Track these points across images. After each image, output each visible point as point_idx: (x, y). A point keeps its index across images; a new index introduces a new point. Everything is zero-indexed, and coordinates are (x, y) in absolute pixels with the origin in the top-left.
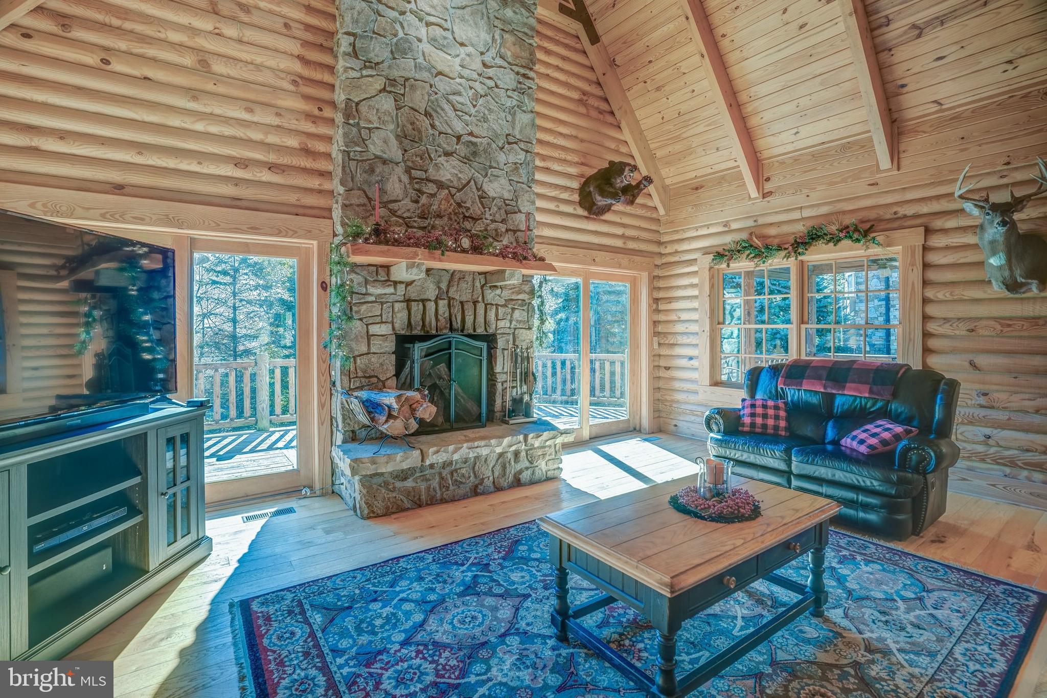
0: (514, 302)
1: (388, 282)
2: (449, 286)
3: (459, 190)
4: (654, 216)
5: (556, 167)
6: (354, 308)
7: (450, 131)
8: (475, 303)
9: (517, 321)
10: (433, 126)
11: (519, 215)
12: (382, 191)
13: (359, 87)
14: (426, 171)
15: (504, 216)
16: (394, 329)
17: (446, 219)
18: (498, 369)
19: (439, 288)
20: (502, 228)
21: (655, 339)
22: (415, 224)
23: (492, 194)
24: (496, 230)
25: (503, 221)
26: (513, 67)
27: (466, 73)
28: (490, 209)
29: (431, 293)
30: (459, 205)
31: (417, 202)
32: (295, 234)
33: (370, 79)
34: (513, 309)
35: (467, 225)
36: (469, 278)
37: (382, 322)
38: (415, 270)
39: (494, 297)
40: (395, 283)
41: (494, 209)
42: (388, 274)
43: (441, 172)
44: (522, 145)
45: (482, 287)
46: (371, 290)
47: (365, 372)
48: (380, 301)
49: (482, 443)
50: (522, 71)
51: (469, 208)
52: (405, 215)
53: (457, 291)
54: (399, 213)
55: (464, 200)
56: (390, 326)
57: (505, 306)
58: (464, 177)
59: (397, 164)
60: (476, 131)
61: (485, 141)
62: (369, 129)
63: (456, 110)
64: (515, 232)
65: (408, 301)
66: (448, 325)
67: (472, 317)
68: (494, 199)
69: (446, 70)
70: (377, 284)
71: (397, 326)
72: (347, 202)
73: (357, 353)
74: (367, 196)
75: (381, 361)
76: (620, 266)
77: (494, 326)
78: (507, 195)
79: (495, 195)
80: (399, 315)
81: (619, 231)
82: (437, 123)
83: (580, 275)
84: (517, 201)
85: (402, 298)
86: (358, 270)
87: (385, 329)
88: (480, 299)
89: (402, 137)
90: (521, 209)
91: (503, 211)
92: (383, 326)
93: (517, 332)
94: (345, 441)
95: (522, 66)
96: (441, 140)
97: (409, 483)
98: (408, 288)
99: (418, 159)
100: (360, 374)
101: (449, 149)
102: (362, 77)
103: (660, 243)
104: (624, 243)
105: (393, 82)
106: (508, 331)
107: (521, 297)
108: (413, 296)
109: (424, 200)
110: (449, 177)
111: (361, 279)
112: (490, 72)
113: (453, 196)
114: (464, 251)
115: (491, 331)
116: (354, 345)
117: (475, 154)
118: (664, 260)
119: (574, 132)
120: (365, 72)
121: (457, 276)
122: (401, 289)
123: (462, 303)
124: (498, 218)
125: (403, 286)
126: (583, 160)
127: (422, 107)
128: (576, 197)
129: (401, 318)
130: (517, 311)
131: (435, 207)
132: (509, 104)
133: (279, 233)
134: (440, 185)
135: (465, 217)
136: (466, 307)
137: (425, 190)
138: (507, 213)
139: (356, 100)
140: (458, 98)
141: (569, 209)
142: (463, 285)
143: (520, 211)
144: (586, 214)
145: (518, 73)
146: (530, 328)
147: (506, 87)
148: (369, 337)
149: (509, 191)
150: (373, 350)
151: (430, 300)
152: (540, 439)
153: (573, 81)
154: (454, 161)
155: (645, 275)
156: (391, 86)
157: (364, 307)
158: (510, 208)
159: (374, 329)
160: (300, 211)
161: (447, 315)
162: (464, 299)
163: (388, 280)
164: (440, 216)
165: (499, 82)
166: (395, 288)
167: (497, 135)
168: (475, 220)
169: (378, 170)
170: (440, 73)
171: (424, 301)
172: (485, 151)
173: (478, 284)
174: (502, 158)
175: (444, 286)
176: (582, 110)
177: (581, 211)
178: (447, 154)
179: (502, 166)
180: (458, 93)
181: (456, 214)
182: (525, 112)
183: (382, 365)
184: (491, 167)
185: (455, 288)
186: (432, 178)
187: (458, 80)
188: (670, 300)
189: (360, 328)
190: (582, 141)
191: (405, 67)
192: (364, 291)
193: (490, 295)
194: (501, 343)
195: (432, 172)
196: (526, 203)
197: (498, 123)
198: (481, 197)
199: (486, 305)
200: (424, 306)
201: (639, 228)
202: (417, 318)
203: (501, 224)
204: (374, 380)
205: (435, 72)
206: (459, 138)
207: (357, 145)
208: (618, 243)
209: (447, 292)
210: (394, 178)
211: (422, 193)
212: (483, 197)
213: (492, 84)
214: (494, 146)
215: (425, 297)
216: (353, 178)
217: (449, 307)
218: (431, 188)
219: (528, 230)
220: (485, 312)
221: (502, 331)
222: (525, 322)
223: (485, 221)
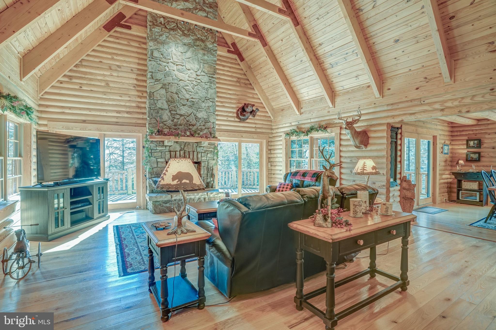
0: (208, 151)
1: (163, 146)
2: (184, 147)
3: (188, 116)
4: (269, 119)
5: (227, 105)
6: (152, 154)
7: (184, 98)
8: (193, 152)
9: (209, 157)
10: (178, 97)
11: (210, 123)
12: (161, 118)
13: (154, 88)
14: (176, 111)
15: (204, 124)
16: (165, 160)
17: (183, 126)
18: (202, 173)
19: (181, 147)
20: (204, 128)
21: (269, 164)
22: (172, 128)
23: (199, 117)
24: (201, 128)
25: (204, 125)
26: (208, 75)
27: (190, 79)
28: (199, 122)
29: (178, 149)
30: (188, 121)
31: (173, 121)
32: (135, 132)
33: (157, 85)
34: (207, 154)
35: (191, 127)
36: (192, 144)
37: (161, 158)
38: (170, 143)
40: (166, 146)
41: (200, 122)
42: (163, 143)
43: (181, 111)
44: (211, 100)
45: (196, 147)
46: (158, 148)
47: (156, 173)
48: (161, 152)
50: (211, 76)
51: (191, 122)
52: (169, 125)
54: (167, 125)
55: (189, 119)
56: (164, 159)
57: (205, 152)
58: (189, 112)
59: (166, 110)
60: (194, 97)
61: (197, 100)
62: (157, 100)
63: (186, 91)
64: (208, 129)
65: (170, 151)
67: (192, 156)
68: (200, 118)
69: (183, 79)
70: (159, 147)
72: (150, 123)
73: (153, 167)
74: (156, 120)
76: (253, 138)
77: (200, 159)
78: (205, 117)
80: (167, 156)
81: (254, 126)
82: (180, 96)
83: (237, 142)
84: (209, 119)
85: (168, 151)
86: (153, 143)
88: (195, 150)
89: (168, 101)
91: (204, 122)
92: (162, 159)
93: (209, 161)
94: (149, 193)
95: (211, 74)
96: (182, 101)
97: (168, 205)
98: (170, 147)
99: (173, 108)
100: (154, 173)
101: (184, 103)
102: (155, 84)
103: (272, 129)
104: (256, 130)
105: (165, 85)
106: (205, 161)
107: (211, 149)
108: (172, 150)
109: (175, 120)
110: (184, 112)
111: (155, 145)
112: (199, 77)
113: (185, 118)
114: (188, 136)
115: (199, 161)
116: (152, 165)
117: (193, 104)
118: (273, 135)
119: (234, 92)
120: (155, 83)
121: (187, 144)
122: (168, 148)
123: (189, 152)
124: (202, 124)
125: (168, 147)
126: (238, 102)
127: (175, 91)
128: (235, 115)
130: (209, 154)
131: (179, 122)
132: (206, 87)
133: (130, 132)
134: (181, 115)
135: (190, 125)
136: (190, 153)
138: (205, 123)
139: (153, 92)
140: (187, 87)
141: (233, 119)
142: (189, 146)
143: (210, 122)
144: (239, 120)
145: (209, 77)
146: (214, 160)
147: (205, 82)
148: (157, 162)
149: (206, 115)
150: (159, 166)
151: (178, 151)
152: (212, 194)
153: (234, 75)
154: (186, 107)
155: (265, 141)
156: (164, 86)
157: (155, 154)
158: (206, 121)
159: (159, 160)
160: (137, 125)
161: (183, 155)
162: (190, 151)
163: (164, 145)
164: (181, 125)
165: (202, 81)
166: (166, 147)
167: (201, 98)
168: (193, 125)
169: (160, 112)
170: (181, 80)
171: (175, 151)
172: (197, 103)
173: (195, 146)
174: (203, 105)
175: (183, 147)
176: (238, 84)
177: (237, 120)
178: (184, 105)
179: (203, 107)
180: (188, 86)
181: (186, 124)
182: (212, 89)
184: (199, 108)
185: (186, 147)
186: (178, 113)
187: (187, 82)
188: (274, 150)
189: (154, 160)
190: (238, 95)
191: (169, 79)
192: (155, 149)
193: (199, 149)
194: (203, 164)
195: (178, 112)
196: (212, 119)
197: (202, 94)
198: (195, 118)
199: (197, 152)
200: (176, 153)
201: (263, 124)
205: (179, 80)
206: (188, 100)
207: (153, 105)
208: (253, 130)
209: (184, 148)
210: (165, 114)
211: (175, 118)
212: (196, 118)
213: (200, 81)
214: (200, 101)
215: (176, 150)
216: (152, 115)
217: (184, 153)
218: (178, 116)
219: (213, 128)
220: (197, 155)
221: (203, 161)
222: (212, 158)
223: (197, 126)
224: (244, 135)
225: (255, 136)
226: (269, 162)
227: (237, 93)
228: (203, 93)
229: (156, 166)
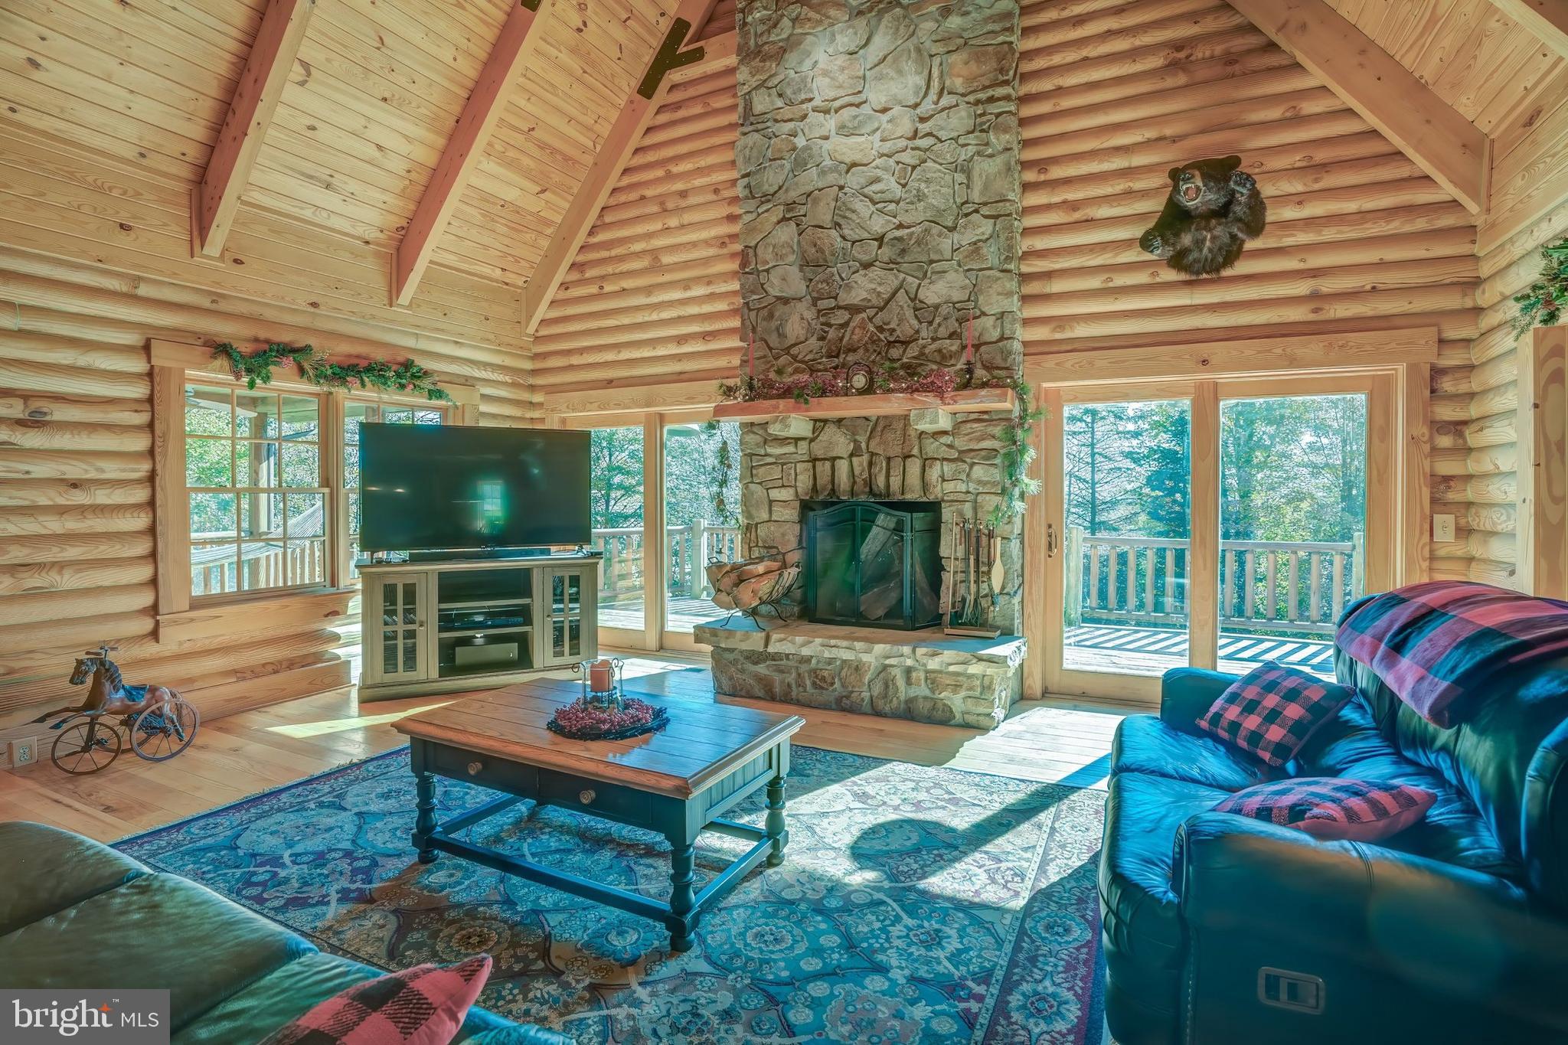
0: (973, 454)
1: (788, 440)
2: (870, 438)
3: (881, 309)
7: (866, 235)
8: (907, 458)
9: (980, 482)
10: (844, 238)
11: (983, 319)
12: (782, 336)
13: (754, 229)
14: (835, 298)
15: (955, 328)
16: (797, 492)
17: (861, 351)
18: (944, 551)
19: (855, 441)
20: (954, 346)
21: (1441, 518)
22: (821, 367)
23: (933, 300)
24: (939, 351)
25: (954, 335)
26: (966, 99)
27: (887, 147)
28: (930, 323)
29: (844, 449)
30: (881, 329)
31: (824, 338)
33: (766, 215)
34: (972, 465)
35: (895, 353)
36: (898, 426)
37: (783, 486)
39: (938, 448)
41: (938, 321)
43: (853, 293)
44: (985, 211)
45: (920, 435)
46: (769, 450)
47: (764, 541)
48: (781, 462)
49: (845, 643)
50: (982, 96)
51: (894, 330)
52: (807, 358)
53: (879, 444)
54: (800, 357)
55: (886, 320)
56: (793, 490)
57: (958, 460)
58: (885, 290)
59: (800, 299)
60: (906, 219)
61: (917, 230)
62: (767, 271)
63: (875, 203)
64: (977, 347)
65: (814, 460)
66: (867, 489)
67: (900, 478)
68: (937, 307)
69: (857, 157)
71: (799, 490)
72: (745, 358)
73: (757, 520)
74: (768, 346)
75: (781, 530)
77: (938, 490)
78: (957, 296)
79: (938, 301)
80: (802, 477)
81: (1302, 288)
82: (846, 232)
84: (976, 301)
85: (806, 458)
86: (755, 429)
87: (785, 494)
88: (915, 451)
89: (805, 263)
90: (985, 309)
91: (952, 322)
92: (783, 490)
93: (980, 499)
95: (985, 88)
96: (857, 252)
97: (761, 669)
98: (812, 445)
99: (825, 285)
100: (760, 544)
101: (865, 258)
102: (759, 215)
105: (790, 206)
106: (962, 497)
107: (986, 444)
108: (820, 454)
109: (832, 334)
110: (864, 295)
111: (757, 440)
113: (871, 320)
114: (860, 392)
115: (932, 497)
116: (753, 510)
117: (903, 251)
120: (760, 210)
121: (881, 424)
122: (801, 447)
124: (943, 332)
125: (806, 443)
127: (826, 219)
129: (804, 482)
130: (976, 468)
131: (846, 340)
132: (963, 157)
134: (854, 310)
135: (889, 342)
136: (892, 464)
137: (833, 322)
138: (961, 321)
139: (753, 244)
140: (876, 187)
141: (1142, 278)
142: (889, 436)
143: (984, 314)
144: (1183, 276)
145: (978, 102)
147: (954, 134)
148: (770, 502)
149: (963, 288)
150: (774, 518)
151: (842, 458)
154: (876, 272)
155: (1404, 370)
156: (791, 214)
157: (762, 470)
158: (965, 313)
159: (775, 494)
161: (865, 475)
162: (890, 453)
163: (787, 438)
164: (853, 350)
165: (942, 134)
167: (940, 212)
168: (905, 343)
169: (777, 314)
170: (854, 165)
171: (833, 459)
172: (918, 243)
174: (946, 245)
175: (862, 439)
176: (1176, 80)
177: (1170, 275)
178: (867, 266)
179: (947, 254)
180: (877, 180)
181: (874, 342)
182: (991, 156)
183: (783, 535)
184: (932, 262)
185: (878, 439)
186: (841, 304)
187: (878, 161)
189: (761, 493)
191: (811, 178)
192: (762, 452)
193: (932, 446)
194: (947, 514)
195: (845, 298)
196: (995, 298)
197: (940, 192)
198: (915, 310)
199: (925, 460)
200: (833, 468)
201: (1380, 266)
202: (823, 479)
203: (948, 341)
204: (774, 551)
205: (844, 167)
206: (880, 240)
207: (753, 292)
208: (1292, 314)
209: (868, 445)
210: (796, 318)
211: (830, 325)
212: (918, 306)
213: (930, 141)
214: (936, 229)
215: (834, 454)
216: (754, 330)
217: (871, 464)
218: (841, 317)
219: (1002, 338)
221: (952, 497)
222: (994, 484)
223: (921, 342)
224: (1218, 350)
225: (1313, 347)
226: (1437, 503)
227: (1168, 131)
228: (944, 190)
229: (765, 516)
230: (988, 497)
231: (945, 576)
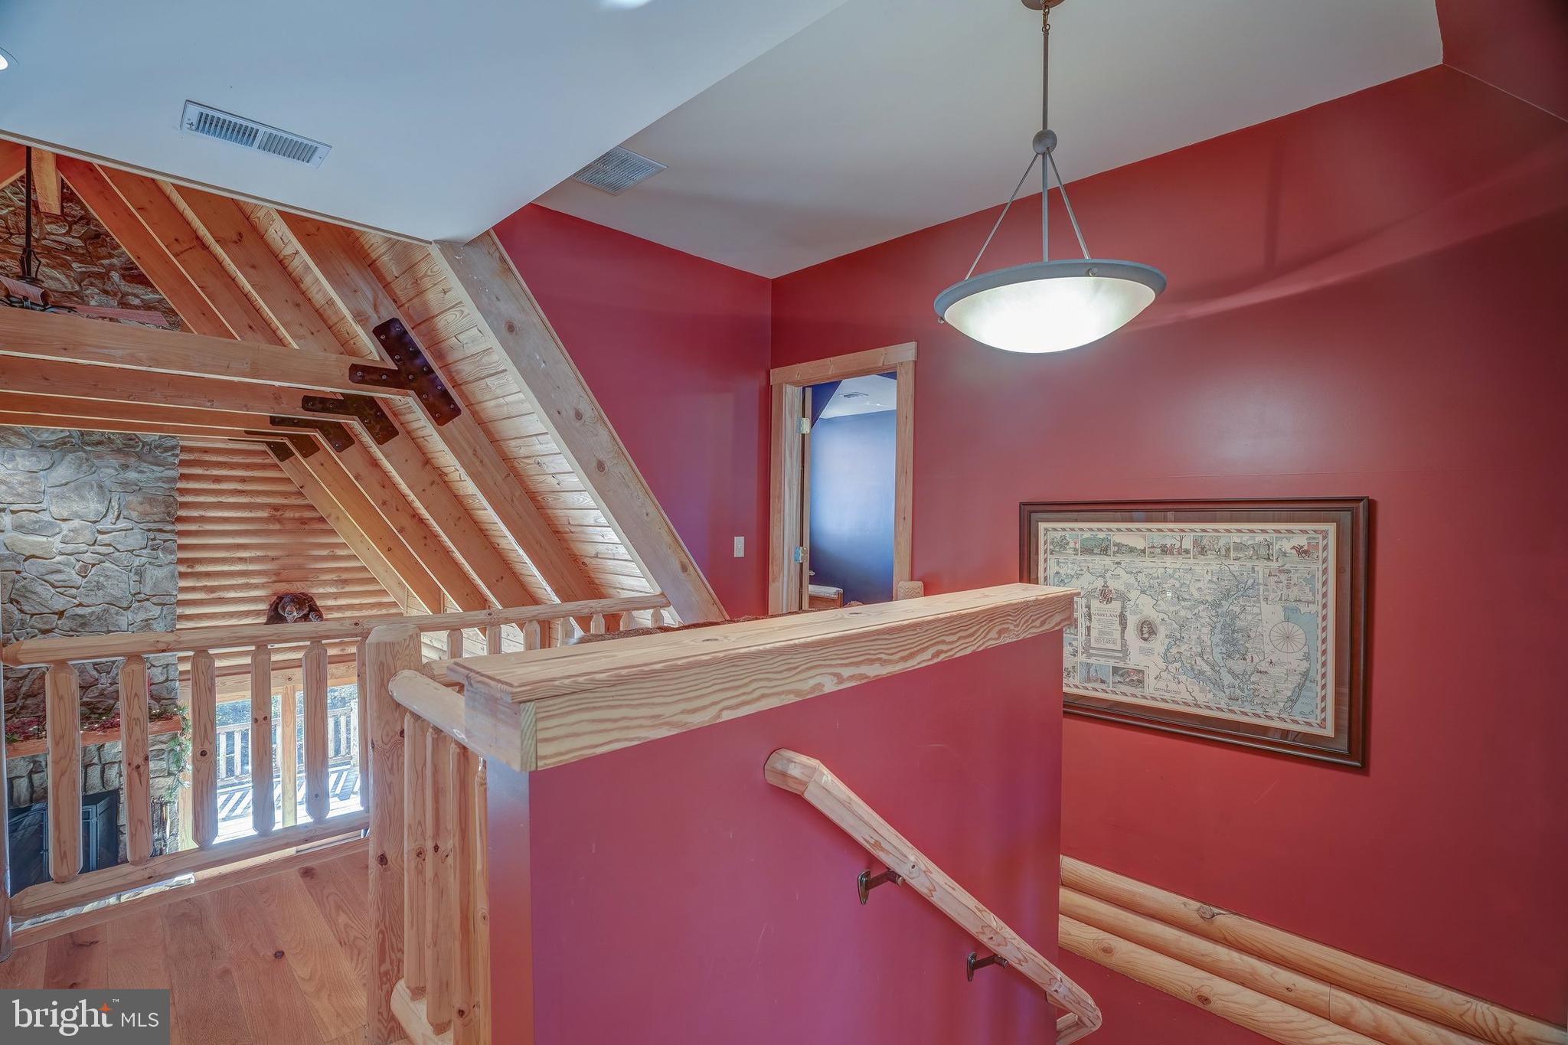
5: (232, 594)
7: (47, 610)
10: (21, 611)
11: (154, 669)
24: (118, 690)
26: (142, 526)
27: (70, 548)
28: (109, 672)
39: (115, 756)
44: (155, 600)
50: (154, 527)
60: (85, 601)
61: (99, 608)
69: (39, 552)
77: (115, 783)
88: (96, 760)
95: (155, 522)
112: (106, 538)
115: (111, 788)
117: (83, 624)
119: (261, 553)
124: (119, 679)
126: (274, 578)
131: (25, 689)
132: (137, 563)
140: (59, 576)
143: (152, 667)
145: (149, 530)
146: (168, 777)
147: (131, 548)
151: (21, 776)
153: (259, 500)
164: (31, 695)
165: (118, 547)
167: (117, 597)
170: (32, 557)
172: (99, 618)
174: (126, 618)
176: (277, 527)
179: (125, 627)
180: (60, 571)
182: (159, 565)
184: (110, 631)
187: (59, 557)
190: (274, 559)
194: (124, 796)
197: (119, 586)
205: (22, 558)
206: (61, 613)
213: (111, 549)
214: (113, 610)
218: (21, 672)
219: (167, 680)
220: (103, 772)
222: (162, 770)
223: (100, 686)
228: (122, 585)
230: (157, 780)
231: (122, 838)
